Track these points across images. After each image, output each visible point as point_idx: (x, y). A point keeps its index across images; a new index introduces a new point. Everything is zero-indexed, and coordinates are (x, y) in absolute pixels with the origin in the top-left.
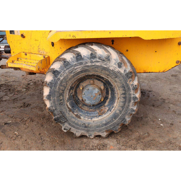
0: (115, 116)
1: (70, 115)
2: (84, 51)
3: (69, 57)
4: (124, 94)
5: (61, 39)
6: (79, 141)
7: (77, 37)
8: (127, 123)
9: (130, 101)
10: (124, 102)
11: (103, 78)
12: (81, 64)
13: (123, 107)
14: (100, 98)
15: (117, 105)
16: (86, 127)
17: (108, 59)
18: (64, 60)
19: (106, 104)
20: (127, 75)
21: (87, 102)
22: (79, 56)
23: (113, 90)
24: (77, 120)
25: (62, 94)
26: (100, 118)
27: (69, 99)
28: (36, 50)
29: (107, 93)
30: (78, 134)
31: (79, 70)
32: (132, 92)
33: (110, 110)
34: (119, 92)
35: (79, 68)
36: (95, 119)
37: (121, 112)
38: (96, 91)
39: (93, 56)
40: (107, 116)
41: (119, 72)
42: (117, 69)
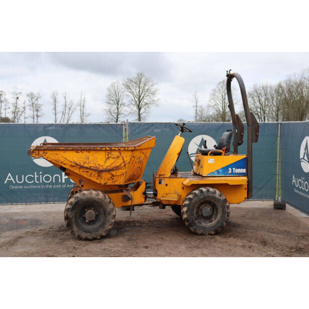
0: (218, 222)
1: (196, 222)
2: (204, 190)
3: (197, 192)
6: (200, 237)
8: (224, 226)
9: (225, 214)
11: (212, 202)
12: (203, 195)
14: (210, 213)
15: (219, 216)
16: (204, 228)
18: (195, 193)
19: (213, 216)
20: (224, 200)
21: (205, 215)
23: (217, 209)
24: (200, 224)
25: (193, 210)
26: (211, 224)
27: (196, 213)
28: (173, 192)
29: (213, 211)
30: (200, 233)
31: (202, 198)
32: (226, 209)
33: (215, 219)
34: (220, 209)
36: (209, 224)
37: (221, 220)
38: (209, 209)
39: (208, 191)
40: (214, 222)
41: (220, 199)
42: (219, 198)
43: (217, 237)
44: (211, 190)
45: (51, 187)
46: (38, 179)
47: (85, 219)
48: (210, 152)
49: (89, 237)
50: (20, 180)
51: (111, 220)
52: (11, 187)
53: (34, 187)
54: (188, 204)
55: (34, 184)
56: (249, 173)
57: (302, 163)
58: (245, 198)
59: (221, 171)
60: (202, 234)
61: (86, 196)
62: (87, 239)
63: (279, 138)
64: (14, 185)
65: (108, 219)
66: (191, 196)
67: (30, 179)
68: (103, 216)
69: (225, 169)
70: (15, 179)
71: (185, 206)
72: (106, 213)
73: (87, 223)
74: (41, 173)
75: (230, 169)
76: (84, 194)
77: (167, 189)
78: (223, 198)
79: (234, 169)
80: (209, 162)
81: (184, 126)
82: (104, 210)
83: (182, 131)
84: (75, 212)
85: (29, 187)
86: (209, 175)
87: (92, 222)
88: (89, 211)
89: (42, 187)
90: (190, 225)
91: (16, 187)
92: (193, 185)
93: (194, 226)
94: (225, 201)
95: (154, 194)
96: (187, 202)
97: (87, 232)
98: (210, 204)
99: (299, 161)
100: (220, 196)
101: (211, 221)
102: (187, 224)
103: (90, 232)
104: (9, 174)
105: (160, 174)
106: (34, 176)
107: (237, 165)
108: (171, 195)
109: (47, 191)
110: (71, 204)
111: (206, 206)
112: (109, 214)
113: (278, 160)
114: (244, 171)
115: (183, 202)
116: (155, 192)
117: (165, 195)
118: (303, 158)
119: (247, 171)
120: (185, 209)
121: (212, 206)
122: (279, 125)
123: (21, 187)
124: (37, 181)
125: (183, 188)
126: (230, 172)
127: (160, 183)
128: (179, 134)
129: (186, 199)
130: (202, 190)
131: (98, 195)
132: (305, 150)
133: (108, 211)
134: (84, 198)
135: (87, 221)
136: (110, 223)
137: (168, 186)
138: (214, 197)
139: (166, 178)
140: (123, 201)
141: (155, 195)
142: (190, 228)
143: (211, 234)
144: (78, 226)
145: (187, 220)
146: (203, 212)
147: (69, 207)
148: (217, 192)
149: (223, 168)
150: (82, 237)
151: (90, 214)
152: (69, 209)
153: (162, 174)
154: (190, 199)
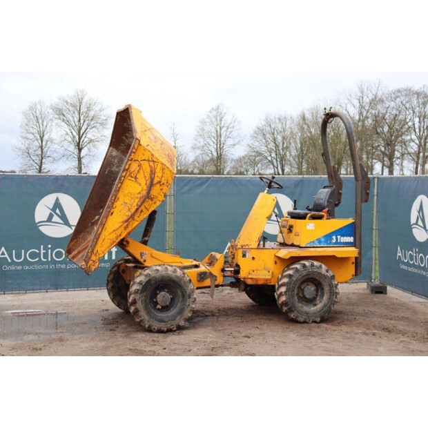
0: (325, 306)
4: (330, 290)
5: (292, 257)
7: (301, 255)
10: (330, 296)
13: (329, 299)
15: (325, 298)
16: (307, 313)
17: (321, 267)
19: (318, 299)
21: (307, 297)
22: (304, 266)
25: (293, 290)
26: (315, 308)
30: (302, 320)
33: (320, 302)
34: (327, 289)
35: (305, 273)
36: (313, 309)
37: (328, 302)
39: (312, 265)
40: (319, 306)
42: (326, 274)
43: (324, 325)
44: (316, 263)
45: (63, 266)
46: (46, 255)
47: (156, 303)
48: (309, 215)
49: (163, 329)
50: (18, 256)
51: (191, 305)
52: (5, 268)
53: (38, 267)
54: (288, 283)
55: (40, 262)
56: (358, 243)
57: (414, 230)
58: (353, 275)
59: (323, 240)
60: (305, 322)
61: (160, 273)
62: (160, 331)
63: (375, 197)
64: (9, 264)
65: (187, 304)
66: (291, 272)
67: (33, 255)
68: (181, 299)
69: (328, 237)
70: (11, 256)
71: (283, 285)
72: (186, 296)
73: (159, 309)
74: (50, 246)
75: (334, 237)
76: (158, 270)
77: (253, 264)
78: (330, 274)
79: (339, 237)
80: (308, 228)
81: (274, 180)
82: (182, 292)
83: (270, 186)
84: (144, 294)
85: (31, 267)
86: (308, 246)
87: (165, 308)
88: (163, 293)
89: (51, 267)
90: (291, 310)
91: (13, 268)
92: (292, 258)
93: (295, 312)
94: (333, 277)
95: (234, 271)
96: (285, 280)
97: (161, 321)
98: (312, 282)
99: (409, 227)
100: (327, 271)
101: (316, 305)
102: (285, 309)
103: (164, 322)
104: (3, 249)
105: (243, 244)
106: (40, 250)
107: (342, 232)
108: (259, 272)
109: (57, 273)
110: (140, 283)
111: (308, 285)
112: (190, 298)
113: (374, 227)
114: (351, 239)
115: (279, 280)
116: (237, 268)
117: (252, 272)
118: (416, 224)
119: (355, 239)
120: (283, 289)
121: (316, 286)
122: (376, 180)
123: (20, 268)
124: (44, 258)
125: (276, 263)
126: (334, 241)
127: (244, 256)
128: (266, 191)
129: (283, 277)
130: (304, 264)
131: (175, 271)
132: (419, 212)
133: (188, 293)
134: (158, 275)
135: (159, 307)
136: (189, 308)
137: (255, 260)
138: (320, 273)
139: (252, 249)
140: (199, 281)
141: (237, 272)
142: (289, 314)
143: (315, 322)
144: (149, 313)
145: (285, 304)
146: (306, 293)
147: (138, 288)
148: (323, 266)
149: (325, 236)
150: (154, 329)
151: (164, 297)
152: (138, 290)
153: (245, 244)
154: (290, 276)
